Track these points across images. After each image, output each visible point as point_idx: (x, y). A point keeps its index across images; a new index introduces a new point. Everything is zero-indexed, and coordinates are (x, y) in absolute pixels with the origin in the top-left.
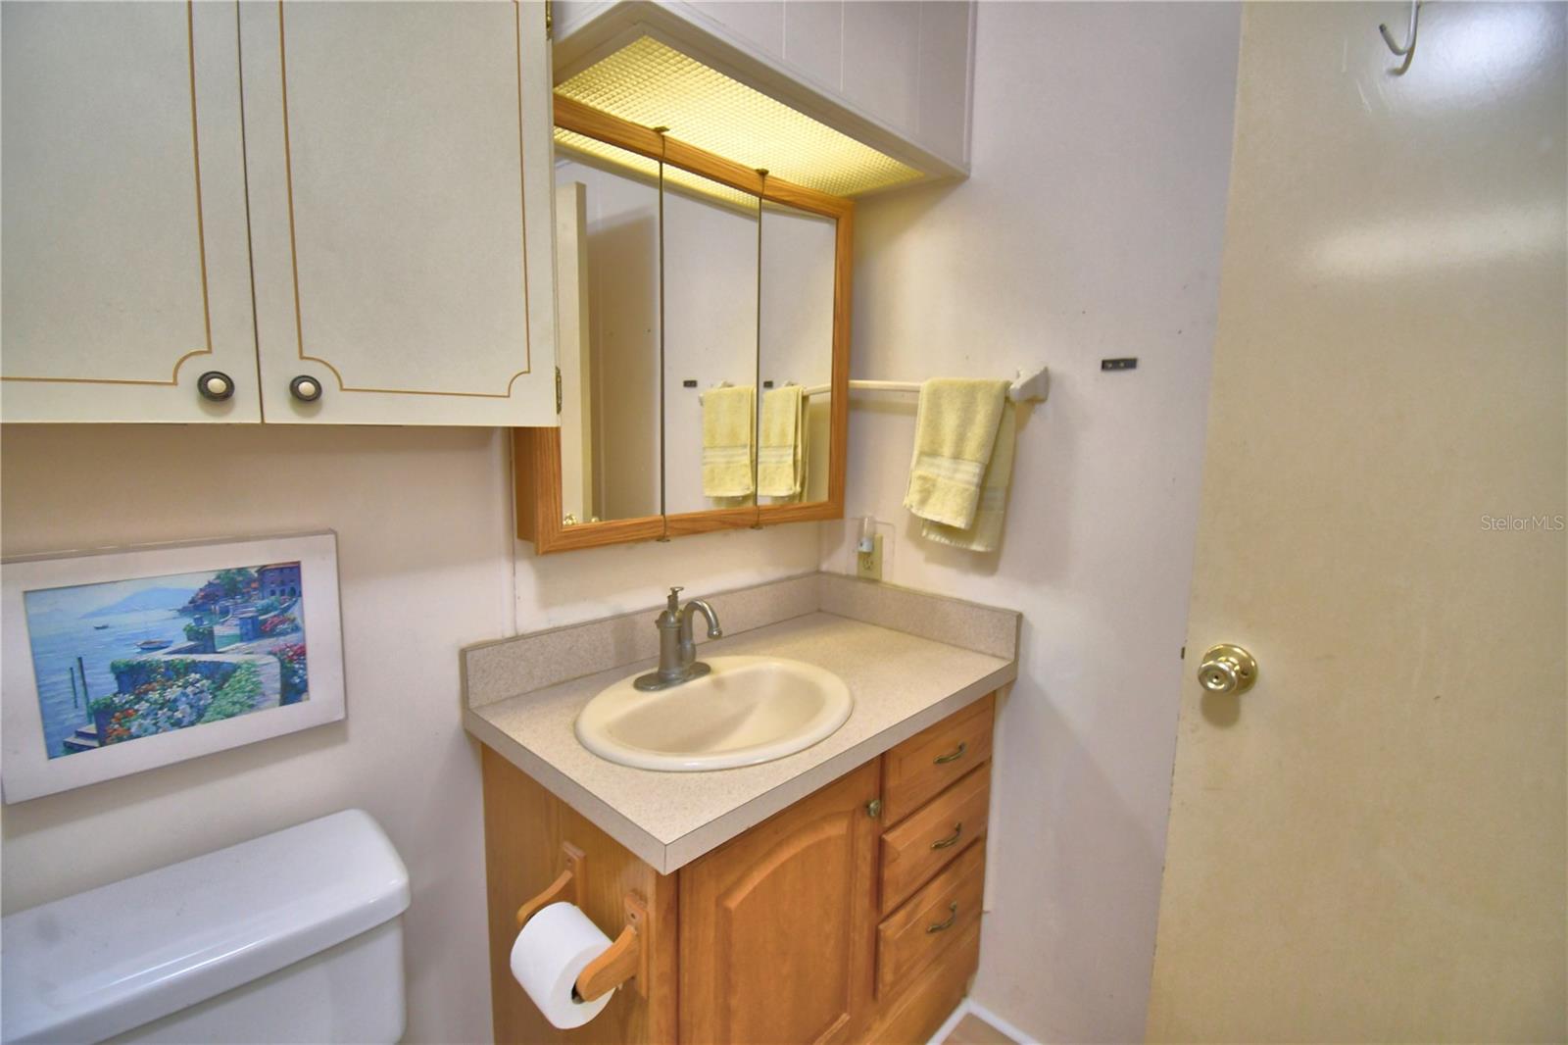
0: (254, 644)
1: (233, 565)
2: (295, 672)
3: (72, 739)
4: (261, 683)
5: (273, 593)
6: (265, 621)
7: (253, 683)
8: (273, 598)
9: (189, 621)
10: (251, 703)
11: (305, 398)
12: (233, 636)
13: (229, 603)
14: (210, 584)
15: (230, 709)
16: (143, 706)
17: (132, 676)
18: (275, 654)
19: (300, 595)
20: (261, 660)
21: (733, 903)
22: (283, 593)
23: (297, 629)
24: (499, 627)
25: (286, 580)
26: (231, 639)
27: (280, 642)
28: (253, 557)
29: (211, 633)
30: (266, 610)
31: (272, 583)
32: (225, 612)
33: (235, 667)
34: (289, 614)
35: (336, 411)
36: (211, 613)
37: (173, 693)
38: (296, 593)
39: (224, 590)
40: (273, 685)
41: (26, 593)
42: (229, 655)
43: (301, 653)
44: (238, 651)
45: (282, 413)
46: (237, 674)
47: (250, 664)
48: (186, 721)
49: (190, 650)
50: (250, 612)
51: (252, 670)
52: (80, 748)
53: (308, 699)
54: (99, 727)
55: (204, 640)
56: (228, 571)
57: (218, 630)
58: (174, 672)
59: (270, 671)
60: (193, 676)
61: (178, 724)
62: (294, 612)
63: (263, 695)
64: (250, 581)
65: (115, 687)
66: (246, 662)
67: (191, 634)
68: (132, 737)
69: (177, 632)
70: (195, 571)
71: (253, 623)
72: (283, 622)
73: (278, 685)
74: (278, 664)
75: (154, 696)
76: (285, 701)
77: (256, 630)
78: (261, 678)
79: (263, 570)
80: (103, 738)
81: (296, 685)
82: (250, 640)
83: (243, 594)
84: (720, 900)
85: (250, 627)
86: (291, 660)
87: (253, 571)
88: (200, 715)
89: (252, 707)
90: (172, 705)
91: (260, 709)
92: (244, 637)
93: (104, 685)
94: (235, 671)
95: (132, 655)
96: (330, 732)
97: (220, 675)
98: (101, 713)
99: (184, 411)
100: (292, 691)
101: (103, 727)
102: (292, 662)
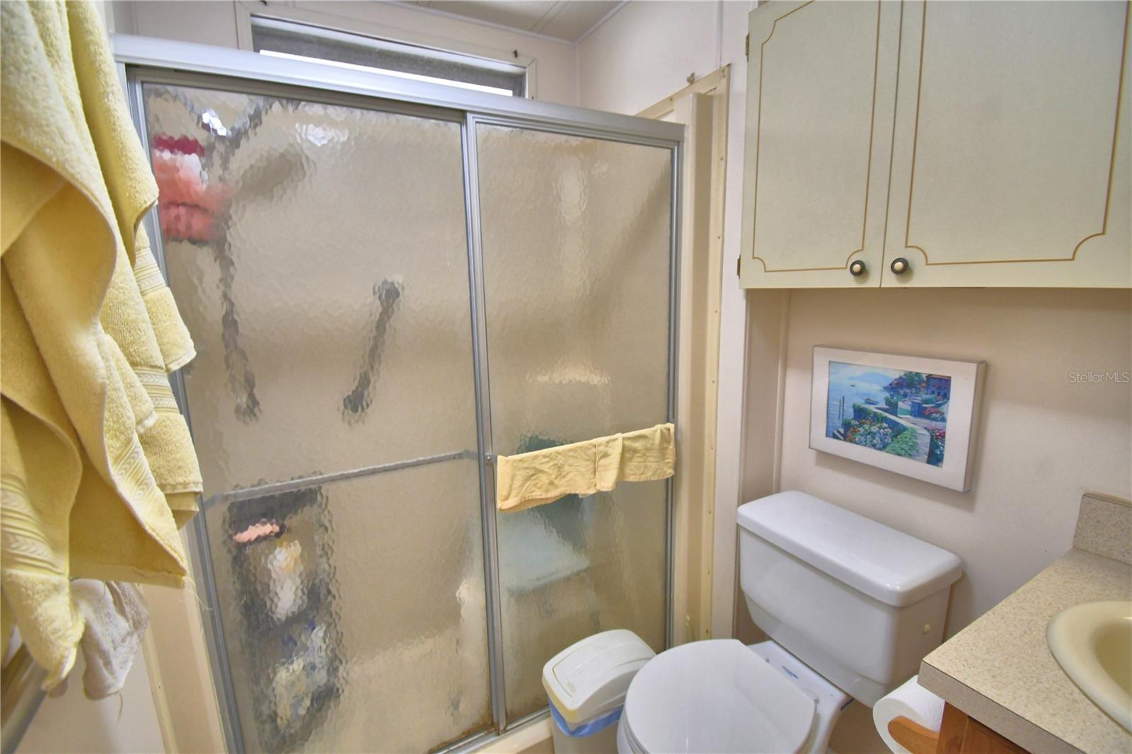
0: (918, 420)
1: (915, 370)
2: (938, 447)
3: (836, 432)
4: (917, 444)
5: (933, 393)
6: (926, 408)
7: (913, 442)
8: (933, 396)
9: (887, 394)
10: (910, 453)
11: (905, 270)
12: (907, 411)
13: (908, 391)
14: (901, 378)
15: (899, 451)
16: (861, 430)
17: (860, 413)
18: (928, 430)
19: (949, 399)
20: (919, 429)
22: (939, 394)
23: (944, 420)
25: (941, 386)
26: (906, 412)
27: (934, 424)
28: (926, 368)
29: (897, 404)
30: (927, 402)
31: (934, 386)
32: (905, 395)
33: (905, 429)
34: (941, 409)
35: (921, 279)
36: (898, 393)
37: (874, 429)
38: (946, 396)
39: (907, 383)
40: (924, 449)
41: (830, 362)
42: (904, 420)
43: (942, 436)
44: (908, 420)
45: (891, 281)
46: (906, 433)
47: (914, 431)
48: (878, 446)
49: (885, 410)
50: (918, 400)
51: (914, 434)
52: (838, 438)
53: (941, 467)
54: (845, 432)
55: (893, 409)
56: (911, 372)
57: (900, 404)
58: (877, 419)
59: (924, 440)
60: (885, 425)
61: (874, 446)
62: (943, 409)
63: (918, 452)
64: (921, 382)
65: (852, 416)
66: (911, 428)
67: (888, 402)
68: (855, 443)
69: (881, 397)
70: (895, 368)
71: (919, 407)
72: (936, 412)
73: (927, 450)
74: (930, 437)
75: (867, 427)
76: (929, 462)
77: (919, 412)
78: (918, 441)
79: (929, 377)
80: (845, 438)
81: (937, 455)
82: (915, 416)
83: (916, 388)
85: (917, 408)
86: (937, 438)
87: (924, 376)
88: (883, 447)
89: (910, 456)
90: (873, 435)
91: (914, 459)
92: (912, 413)
93: (850, 413)
94: (904, 431)
95: (860, 402)
97: (898, 430)
98: (847, 425)
99: (847, 281)
100: (935, 458)
101: (846, 432)
102: (938, 439)
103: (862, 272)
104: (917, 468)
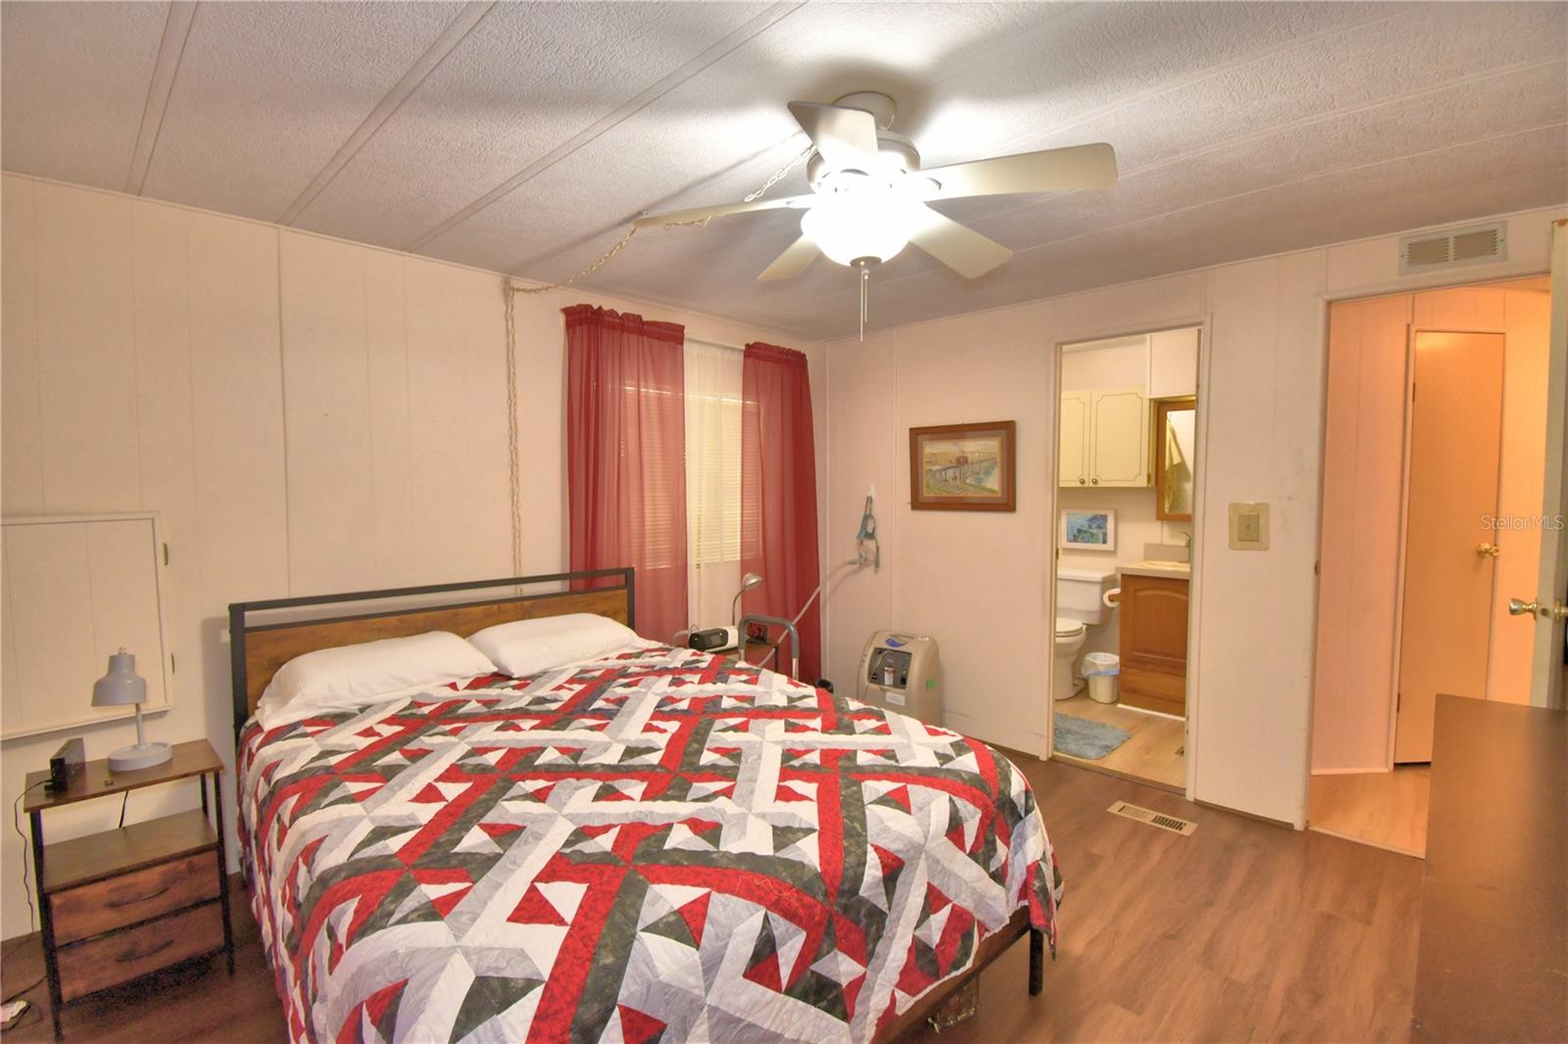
0: (1098, 530)
1: (1096, 514)
2: (1105, 538)
3: (1071, 539)
7: (1097, 538)
8: (1102, 521)
9: (1088, 523)
11: (1096, 482)
13: (1094, 521)
14: (1091, 517)
15: (1093, 542)
16: (1080, 537)
17: (1079, 531)
18: (1102, 533)
19: (1107, 522)
20: (1099, 533)
21: (1140, 594)
22: (1104, 520)
23: (1106, 528)
24: (1157, 541)
25: (1104, 518)
26: (1094, 528)
27: (1103, 530)
28: (1103, 513)
30: (1100, 524)
31: (1102, 518)
32: (1093, 523)
35: (1101, 484)
36: (1091, 522)
37: (1084, 536)
39: (1094, 518)
40: (1101, 540)
42: (1094, 531)
45: (1092, 485)
46: (1095, 535)
48: (1086, 542)
49: (1088, 529)
50: (1098, 523)
51: (1097, 535)
52: (1074, 542)
53: (1107, 545)
55: (1090, 527)
56: (1094, 515)
57: (1092, 526)
58: (1086, 532)
59: (1101, 536)
60: (1088, 533)
61: (1084, 542)
62: (1106, 525)
63: (1099, 541)
64: (1098, 517)
66: (1096, 533)
67: (1088, 526)
68: (1079, 542)
69: (1086, 524)
70: (1090, 514)
72: (1104, 527)
75: (1082, 535)
76: (1103, 544)
77: (1099, 527)
78: (1099, 537)
80: (1076, 541)
81: (1105, 540)
83: (1097, 520)
84: (1135, 591)
85: (1097, 526)
87: (1099, 515)
88: (1088, 542)
90: (1084, 538)
91: (1098, 543)
92: (1096, 528)
93: (1075, 532)
95: (1080, 527)
96: (1113, 553)
97: (1092, 535)
98: (1075, 536)
99: (1079, 485)
100: (1105, 542)
101: (1075, 539)
102: (1105, 535)
103: (1083, 482)
104: (1099, 546)
